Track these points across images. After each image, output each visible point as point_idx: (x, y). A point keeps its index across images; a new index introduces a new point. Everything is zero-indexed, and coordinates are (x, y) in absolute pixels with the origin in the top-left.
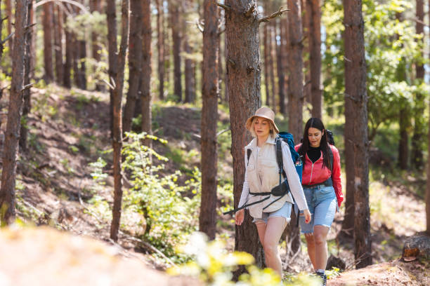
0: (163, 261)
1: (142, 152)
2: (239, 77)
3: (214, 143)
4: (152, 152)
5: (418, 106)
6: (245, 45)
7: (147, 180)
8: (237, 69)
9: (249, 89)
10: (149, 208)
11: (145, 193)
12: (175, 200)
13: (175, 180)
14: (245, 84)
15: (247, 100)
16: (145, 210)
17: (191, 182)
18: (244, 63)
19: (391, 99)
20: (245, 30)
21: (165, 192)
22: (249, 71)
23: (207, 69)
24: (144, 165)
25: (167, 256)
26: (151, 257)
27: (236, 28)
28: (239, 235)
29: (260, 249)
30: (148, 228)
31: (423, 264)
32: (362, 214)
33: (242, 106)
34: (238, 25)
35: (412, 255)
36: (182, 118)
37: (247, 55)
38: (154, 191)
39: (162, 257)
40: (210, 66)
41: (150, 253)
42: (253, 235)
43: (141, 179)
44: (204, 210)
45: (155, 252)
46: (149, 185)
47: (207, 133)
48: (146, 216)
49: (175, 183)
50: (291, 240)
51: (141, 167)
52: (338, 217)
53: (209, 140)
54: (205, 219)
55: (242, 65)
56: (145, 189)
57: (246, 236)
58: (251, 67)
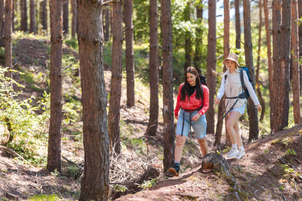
0: (23, 162)
1: (6, 82)
2: (88, 47)
3: (60, 76)
4: (13, 81)
5: (199, 38)
6: (92, 23)
7: (10, 102)
8: (86, 41)
9: (95, 56)
10: (12, 123)
11: (8, 113)
12: (31, 117)
13: (30, 102)
14: (92, 52)
15: (93, 64)
16: (9, 124)
17: (41, 102)
18: (91, 37)
19: (180, 33)
20: (92, 12)
21: (24, 111)
22: (95, 43)
23: (55, 23)
24: (8, 92)
25: (26, 158)
26: (13, 160)
27: (85, 11)
28: (87, 163)
29: (103, 173)
30: (11, 138)
31: (217, 175)
32: (169, 132)
33: (90, 68)
34: (86, 8)
35: (208, 168)
36: (31, 47)
37: (93, 31)
38: (15, 110)
39: (22, 160)
40: (56, 21)
41: (13, 157)
42: (97, 163)
43: (6, 102)
44: (53, 125)
45: (17, 156)
46: (12, 106)
47: (54, 70)
48: (10, 130)
49: (31, 104)
50: (115, 144)
51: (6, 93)
52: (145, 120)
53: (56, 75)
54: (53, 131)
55: (90, 38)
56: (9, 110)
57: (92, 164)
58: (96, 40)
